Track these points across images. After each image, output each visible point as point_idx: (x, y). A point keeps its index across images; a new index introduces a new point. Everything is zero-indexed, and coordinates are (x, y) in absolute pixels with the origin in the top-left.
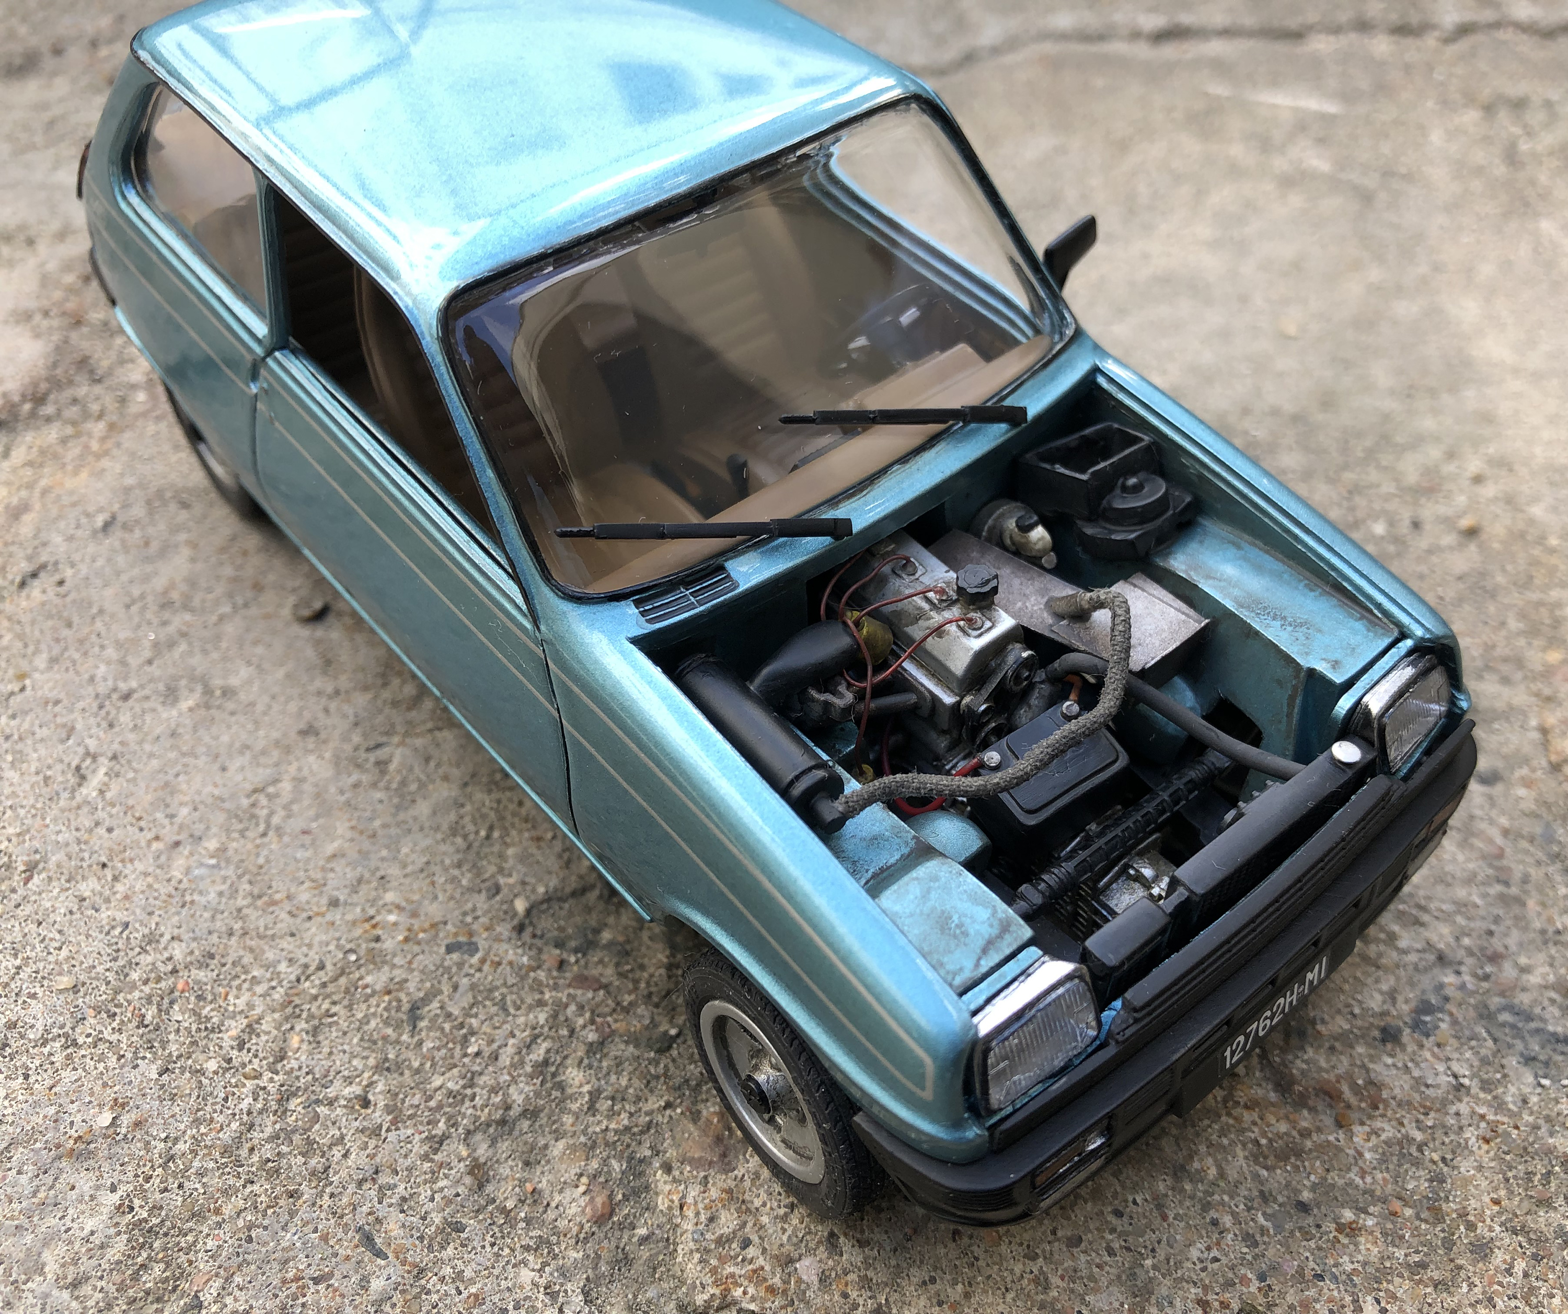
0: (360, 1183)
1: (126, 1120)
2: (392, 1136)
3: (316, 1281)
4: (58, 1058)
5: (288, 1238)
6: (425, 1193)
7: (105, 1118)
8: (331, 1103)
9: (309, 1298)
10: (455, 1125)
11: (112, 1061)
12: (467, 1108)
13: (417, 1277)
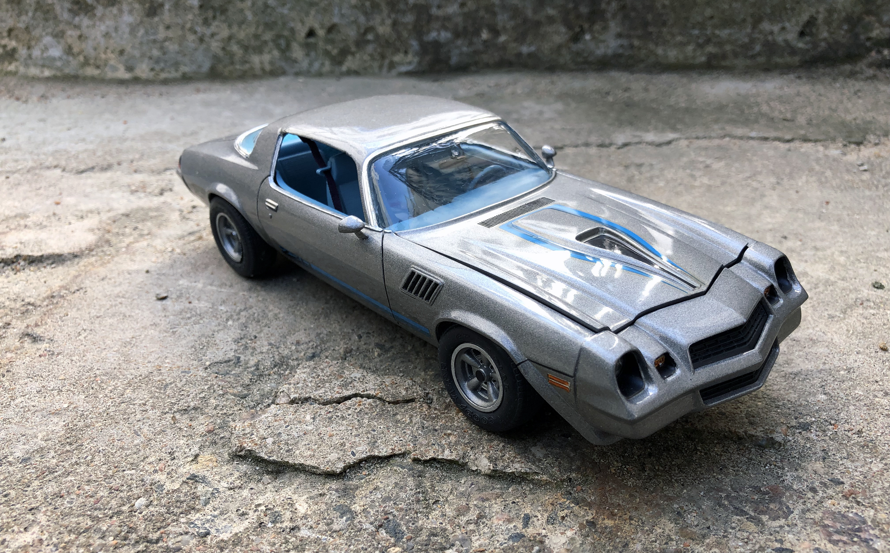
0: (138, 421)
1: (72, 406)
2: (151, 412)
3: (118, 440)
4: (56, 394)
5: (112, 431)
6: (157, 424)
7: (66, 406)
8: (134, 405)
9: (115, 444)
10: (171, 410)
11: (71, 394)
12: (176, 407)
13: (149, 441)
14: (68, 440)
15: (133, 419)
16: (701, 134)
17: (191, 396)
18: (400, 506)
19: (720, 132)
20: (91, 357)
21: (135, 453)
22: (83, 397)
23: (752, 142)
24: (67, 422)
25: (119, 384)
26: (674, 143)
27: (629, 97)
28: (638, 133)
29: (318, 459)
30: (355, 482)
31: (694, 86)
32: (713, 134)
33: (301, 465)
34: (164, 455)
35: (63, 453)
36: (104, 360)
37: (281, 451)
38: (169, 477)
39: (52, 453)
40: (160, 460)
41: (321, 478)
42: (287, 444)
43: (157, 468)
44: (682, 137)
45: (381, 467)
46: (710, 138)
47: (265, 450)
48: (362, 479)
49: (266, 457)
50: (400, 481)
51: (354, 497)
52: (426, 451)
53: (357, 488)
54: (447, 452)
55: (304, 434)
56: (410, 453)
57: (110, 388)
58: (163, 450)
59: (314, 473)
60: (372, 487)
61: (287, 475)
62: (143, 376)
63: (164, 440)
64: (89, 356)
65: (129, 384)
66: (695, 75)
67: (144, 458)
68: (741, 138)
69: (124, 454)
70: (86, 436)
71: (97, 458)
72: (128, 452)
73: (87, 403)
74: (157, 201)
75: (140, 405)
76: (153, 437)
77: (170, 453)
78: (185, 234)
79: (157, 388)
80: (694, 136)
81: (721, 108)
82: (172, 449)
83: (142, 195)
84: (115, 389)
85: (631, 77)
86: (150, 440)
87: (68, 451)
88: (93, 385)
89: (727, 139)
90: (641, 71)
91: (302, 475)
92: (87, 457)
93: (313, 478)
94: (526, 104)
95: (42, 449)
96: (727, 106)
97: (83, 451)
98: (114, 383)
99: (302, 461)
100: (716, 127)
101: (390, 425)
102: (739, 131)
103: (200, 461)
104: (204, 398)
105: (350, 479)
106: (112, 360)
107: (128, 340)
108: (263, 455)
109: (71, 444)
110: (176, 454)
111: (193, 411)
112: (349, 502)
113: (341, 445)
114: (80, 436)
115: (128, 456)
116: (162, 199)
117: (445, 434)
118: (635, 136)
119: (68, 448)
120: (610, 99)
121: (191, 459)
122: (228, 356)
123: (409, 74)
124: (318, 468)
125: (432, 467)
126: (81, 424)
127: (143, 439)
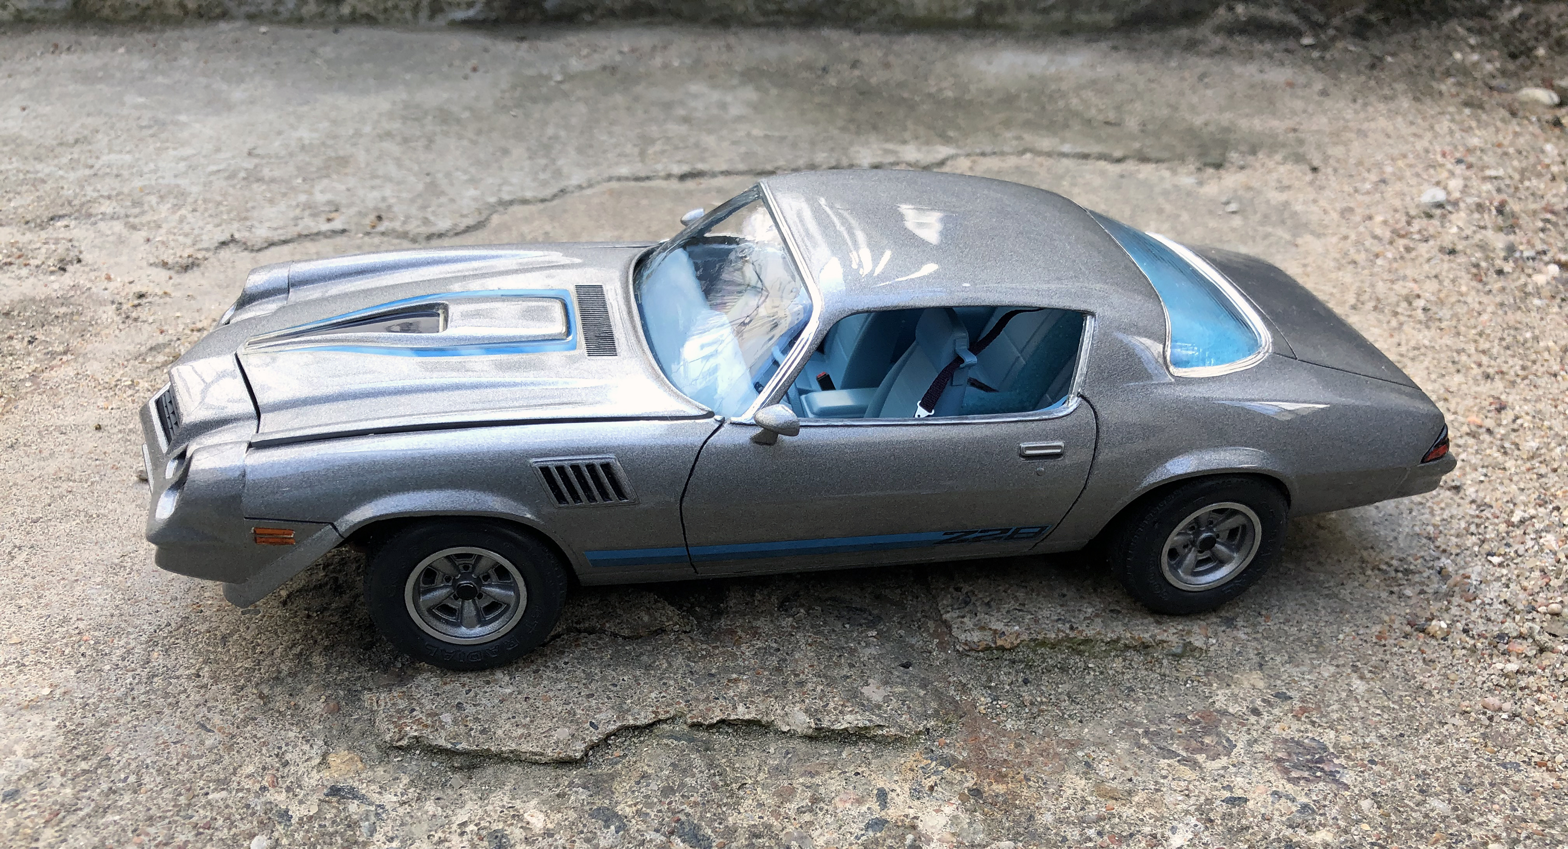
14: (76, 752)
15: (187, 703)
16: (988, 149)
17: (277, 653)
18: (692, 799)
19: (1014, 143)
20: (56, 598)
21: (215, 762)
22: (73, 673)
23: (1066, 162)
24: (59, 720)
25: (133, 644)
26: (949, 163)
27: (861, 78)
28: (890, 146)
29: (538, 740)
30: (605, 769)
31: (960, 58)
32: (1006, 149)
33: (512, 752)
34: (268, 760)
35: (77, 776)
36: (84, 601)
37: (472, 733)
38: (291, 795)
39: (58, 779)
40: (264, 769)
41: (549, 769)
42: (477, 720)
43: (265, 783)
44: (960, 152)
45: (641, 742)
46: (1003, 154)
47: (443, 734)
48: (616, 763)
49: (449, 746)
50: (680, 760)
51: (613, 793)
52: (708, 710)
53: (612, 777)
54: (741, 708)
55: (501, 702)
56: (682, 715)
57: (119, 653)
58: (264, 751)
59: (536, 763)
60: (635, 776)
61: (490, 771)
62: (173, 625)
63: (259, 735)
64: (50, 596)
65: (152, 642)
66: (957, 39)
67: (235, 769)
68: (1049, 154)
69: (195, 767)
70: (109, 742)
71: (146, 779)
72: (202, 762)
73: (85, 682)
74: (58, 284)
75: (189, 677)
76: (236, 731)
77: (277, 755)
78: (143, 349)
79: (208, 645)
80: (978, 151)
81: (1008, 100)
82: (280, 748)
83: (24, 272)
84: (129, 652)
85: (858, 40)
86: (233, 736)
87: (85, 772)
88: (83, 649)
89: (1028, 156)
90: (870, 30)
91: (514, 767)
92: (126, 778)
93: (536, 771)
94: (694, 88)
95: (35, 773)
96: (1017, 96)
97: (117, 768)
98: (122, 643)
99: (514, 746)
100: (1009, 135)
101: (638, 673)
102: (1046, 143)
103: (332, 764)
104: (301, 654)
105: (595, 766)
106: (100, 600)
107: (117, 561)
108: (442, 742)
109: (85, 759)
110: (288, 757)
111: (290, 680)
112: (607, 802)
113: (569, 713)
114: (97, 742)
115: (204, 767)
116: (67, 279)
117: (729, 681)
118: (887, 152)
119: (84, 765)
120: (832, 81)
121: (318, 761)
122: (314, 577)
123: (469, 24)
124: (542, 754)
125: (720, 733)
126: (90, 721)
127: (219, 736)
